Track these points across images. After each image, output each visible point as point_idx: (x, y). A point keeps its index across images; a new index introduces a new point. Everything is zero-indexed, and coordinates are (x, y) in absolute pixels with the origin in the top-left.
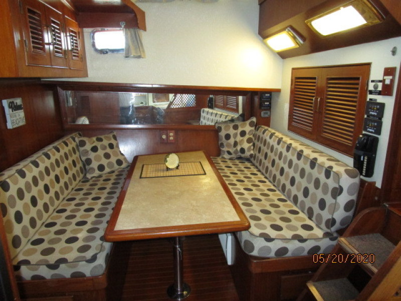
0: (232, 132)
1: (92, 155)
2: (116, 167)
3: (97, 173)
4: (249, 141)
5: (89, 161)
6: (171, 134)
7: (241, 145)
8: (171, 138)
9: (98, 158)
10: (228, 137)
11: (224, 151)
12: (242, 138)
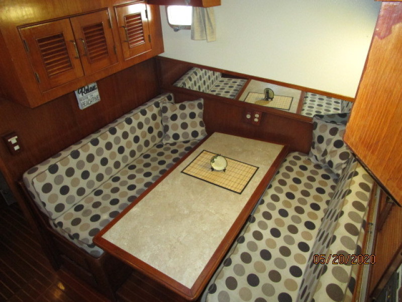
0: (327, 135)
1: (170, 123)
2: (191, 137)
3: (172, 140)
4: (343, 156)
5: (166, 128)
6: (257, 116)
7: (331, 156)
8: (256, 120)
9: (175, 127)
10: (321, 139)
11: (312, 155)
12: (335, 149)
